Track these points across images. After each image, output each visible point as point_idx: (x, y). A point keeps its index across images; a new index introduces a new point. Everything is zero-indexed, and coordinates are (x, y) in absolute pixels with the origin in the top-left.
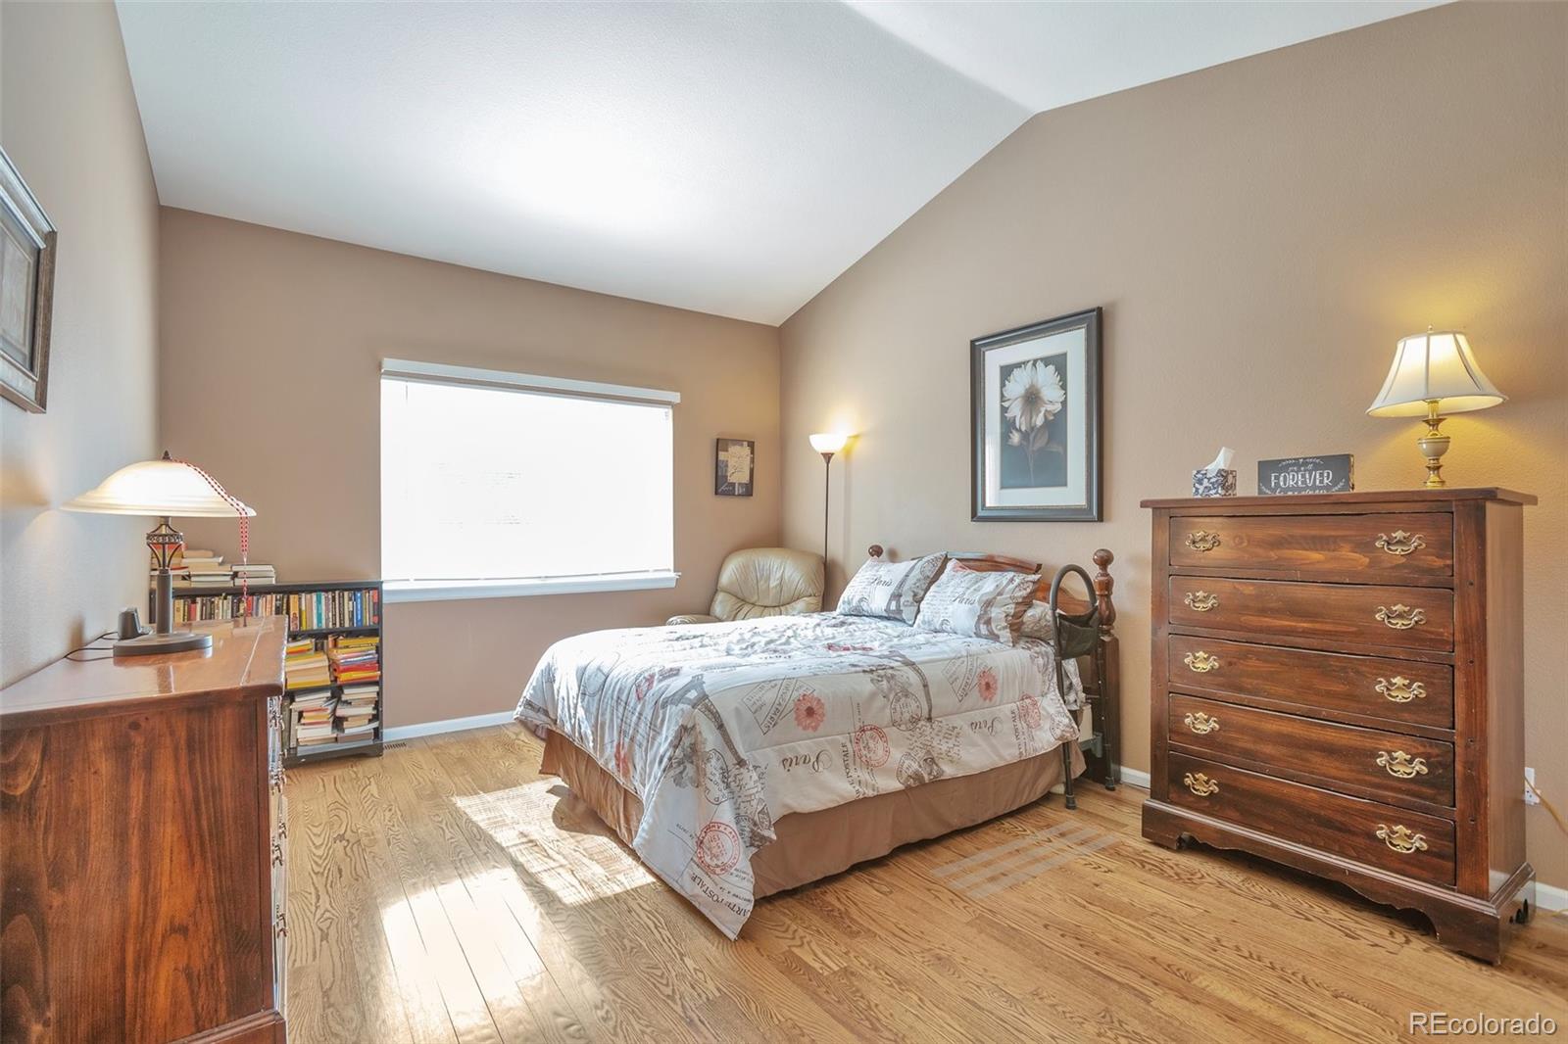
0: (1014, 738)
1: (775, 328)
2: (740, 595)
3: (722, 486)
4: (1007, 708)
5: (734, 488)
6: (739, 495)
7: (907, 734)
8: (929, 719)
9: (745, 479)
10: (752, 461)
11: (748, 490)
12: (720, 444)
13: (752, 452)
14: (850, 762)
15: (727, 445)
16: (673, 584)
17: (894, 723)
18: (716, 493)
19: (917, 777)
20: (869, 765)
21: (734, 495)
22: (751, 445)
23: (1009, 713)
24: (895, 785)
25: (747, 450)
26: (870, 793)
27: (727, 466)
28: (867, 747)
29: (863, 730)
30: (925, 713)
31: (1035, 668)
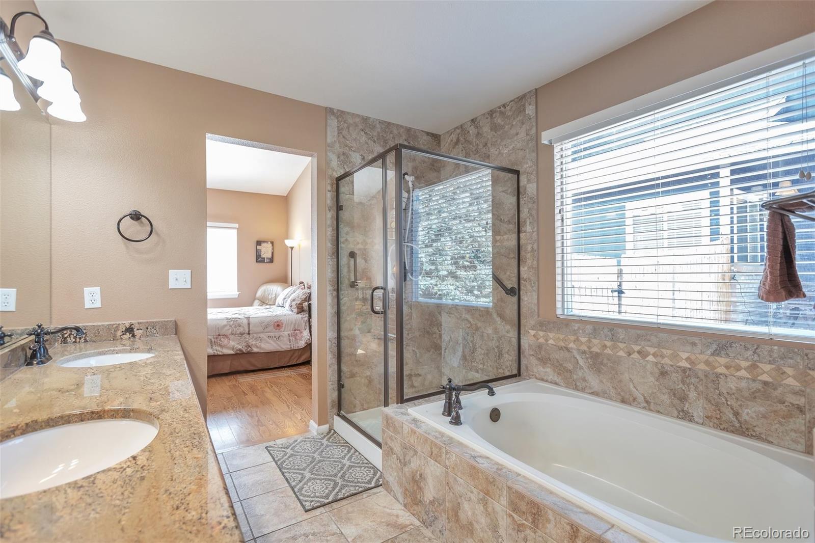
0: (288, 343)
1: (284, 196)
2: (262, 300)
3: (259, 259)
4: (286, 333)
5: (264, 260)
6: (267, 262)
7: (238, 338)
8: (249, 334)
9: (270, 256)
10: (273, 249)
11: (271, 260)
12: (259, 243)
13: (273, 246)
14: (213, 344)
15: (261, 243)
16: (237, 297)
17: (233, 334)
18: (257, 262)
19: (240, 350)
20: (220, 345)
21: (264, 262)
22: (272, 243)
23: (287, 335)
24: (232, 352)
25: (271, 245)
26: (220, 354)
27: (261, 251)
28: (220, 340)
29: (219, 335)
30: (247, 331)
31: (302, 321)
